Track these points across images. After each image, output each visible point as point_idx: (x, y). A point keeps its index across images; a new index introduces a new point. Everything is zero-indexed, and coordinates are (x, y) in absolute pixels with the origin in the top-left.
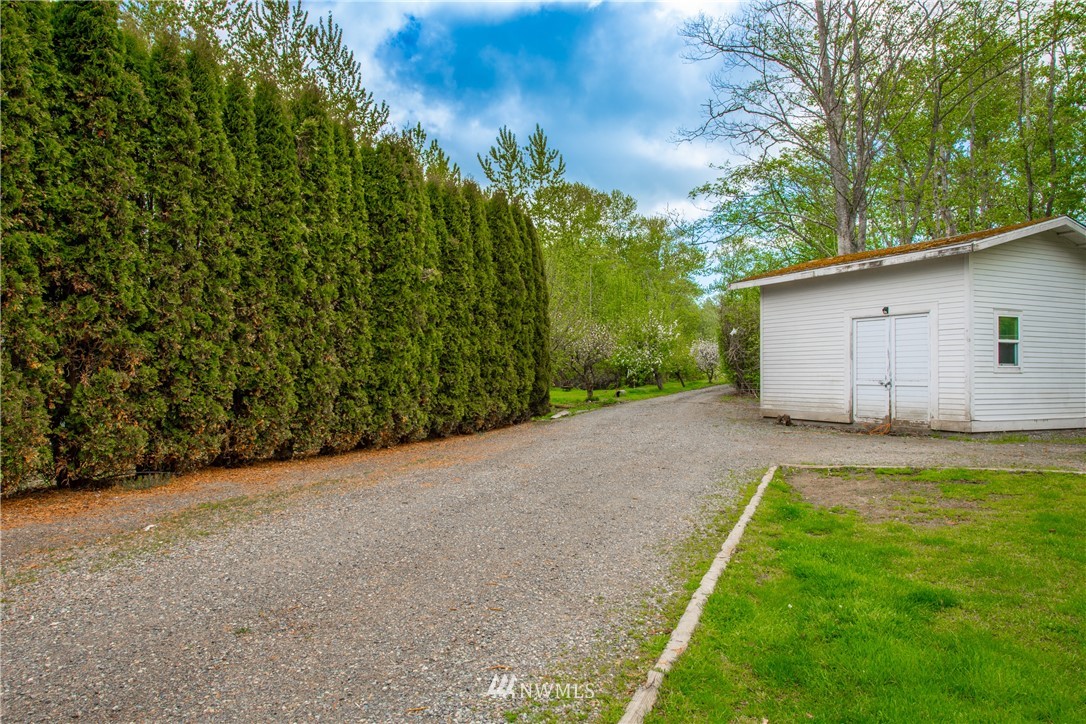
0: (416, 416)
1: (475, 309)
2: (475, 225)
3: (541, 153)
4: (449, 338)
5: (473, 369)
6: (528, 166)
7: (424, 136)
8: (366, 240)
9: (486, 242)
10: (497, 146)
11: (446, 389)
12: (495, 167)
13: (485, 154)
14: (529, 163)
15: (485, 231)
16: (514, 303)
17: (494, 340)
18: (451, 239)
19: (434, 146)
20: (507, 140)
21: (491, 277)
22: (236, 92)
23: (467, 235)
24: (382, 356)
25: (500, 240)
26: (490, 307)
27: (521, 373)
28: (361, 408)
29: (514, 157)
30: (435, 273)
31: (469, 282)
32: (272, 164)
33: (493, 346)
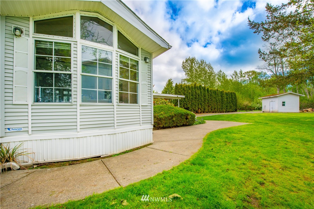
0: (224, 111)
1: (229, 102)
2: (229, 95)
3: (241, 74)
4: (227, 104)
5: (229, 107)
6: (239, 76)
7: (221, 72)
8: (221, 98)
9: (230, 96)
10: (234, 73)
11: (227, 109)
12: (233, 76)
13: (232, 75)
14: (239, 75)
15: (230, 95)
16: (233, 101)
17: (231, 104)
18: (227, 97)
19: (223, 73)
20: (236, 72)
21: (231, 99)
22: (214, 90)
23: (229, 96)
24: (222, 106)
25: (232, 96)
26: (231, 102)
27: (234, 107)
28: (221, 110)
29: (237, 75)
30: (226, 100)
31: (229, 100)
32: (216, 95)
33: (231, 105)
